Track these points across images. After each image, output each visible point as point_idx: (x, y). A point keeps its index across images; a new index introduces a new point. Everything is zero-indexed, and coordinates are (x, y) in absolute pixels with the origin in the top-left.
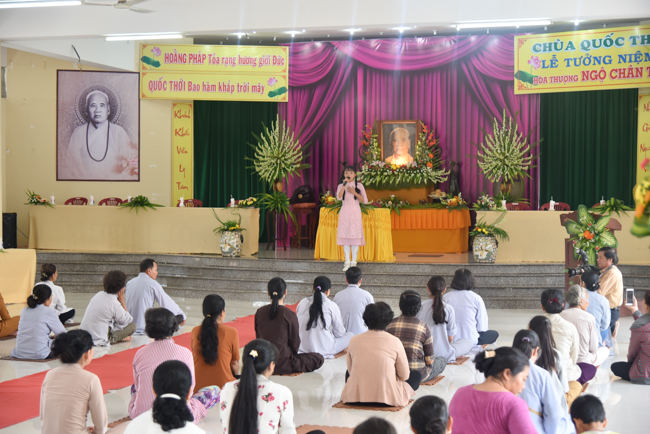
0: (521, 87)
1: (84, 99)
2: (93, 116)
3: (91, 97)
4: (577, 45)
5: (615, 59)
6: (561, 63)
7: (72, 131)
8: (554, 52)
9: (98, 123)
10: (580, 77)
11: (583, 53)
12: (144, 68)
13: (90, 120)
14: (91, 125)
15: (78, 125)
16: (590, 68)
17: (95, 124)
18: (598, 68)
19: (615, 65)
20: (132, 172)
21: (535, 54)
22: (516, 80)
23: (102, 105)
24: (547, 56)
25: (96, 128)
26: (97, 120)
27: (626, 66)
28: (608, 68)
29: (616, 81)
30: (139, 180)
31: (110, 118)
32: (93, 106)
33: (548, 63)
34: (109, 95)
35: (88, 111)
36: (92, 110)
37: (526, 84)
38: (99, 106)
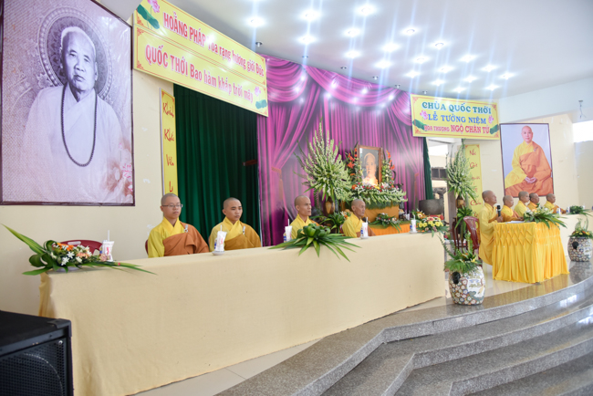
0: (417, 131)
1: (57, 34)
2: (72, 76)
3: (68, 34)
4: (447, 106)
5: (467, 120)
6: (440, 118)
7: (34, 94)
8: (434, 110)
9: (80, 91)
10: (450, 129)
11: (451, 113)
12: (139, 22)
13: (66, 80)
14: (68, 90)
15: (45, 85)
16: (455, 124)
17: (76, 91)
18: (459, 124)
19: (467, 124)
20: (126, 190)
21: (424, 109)
22: (413, 126)
23: (87, 59)
24: (431, 112)
25: (77, 99)
26: (78, 84)
27: (472, 124)
28: (464, 125)
29: (469, 134)
30: (133, 205)
31: (98, 87)
32: (72, 53)
33: (432, 117)
34: (96, 43)
35: (64, 61)
36: (71, 62)
37: (420, 130)
38: (82, 58)
